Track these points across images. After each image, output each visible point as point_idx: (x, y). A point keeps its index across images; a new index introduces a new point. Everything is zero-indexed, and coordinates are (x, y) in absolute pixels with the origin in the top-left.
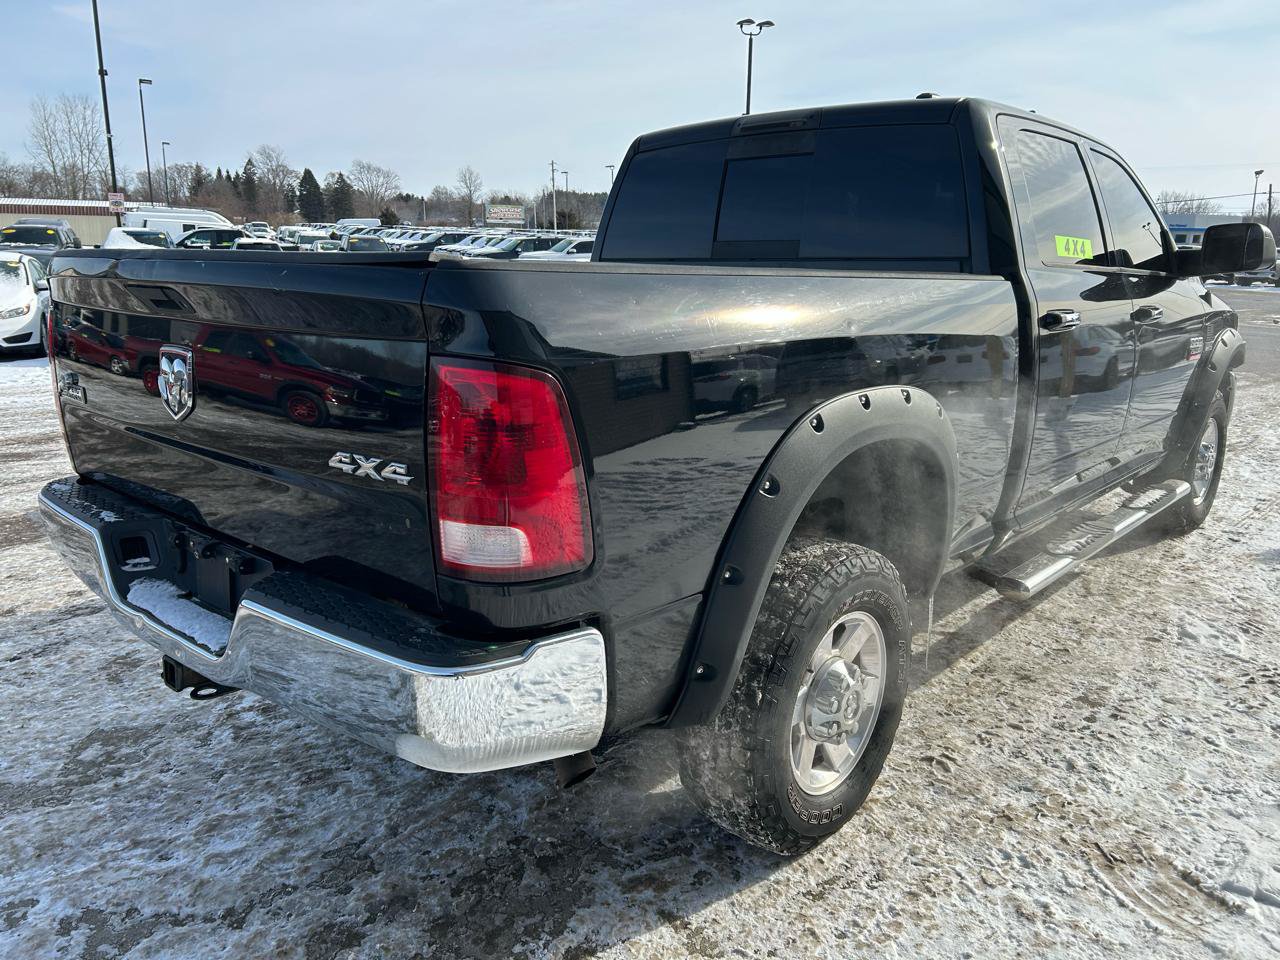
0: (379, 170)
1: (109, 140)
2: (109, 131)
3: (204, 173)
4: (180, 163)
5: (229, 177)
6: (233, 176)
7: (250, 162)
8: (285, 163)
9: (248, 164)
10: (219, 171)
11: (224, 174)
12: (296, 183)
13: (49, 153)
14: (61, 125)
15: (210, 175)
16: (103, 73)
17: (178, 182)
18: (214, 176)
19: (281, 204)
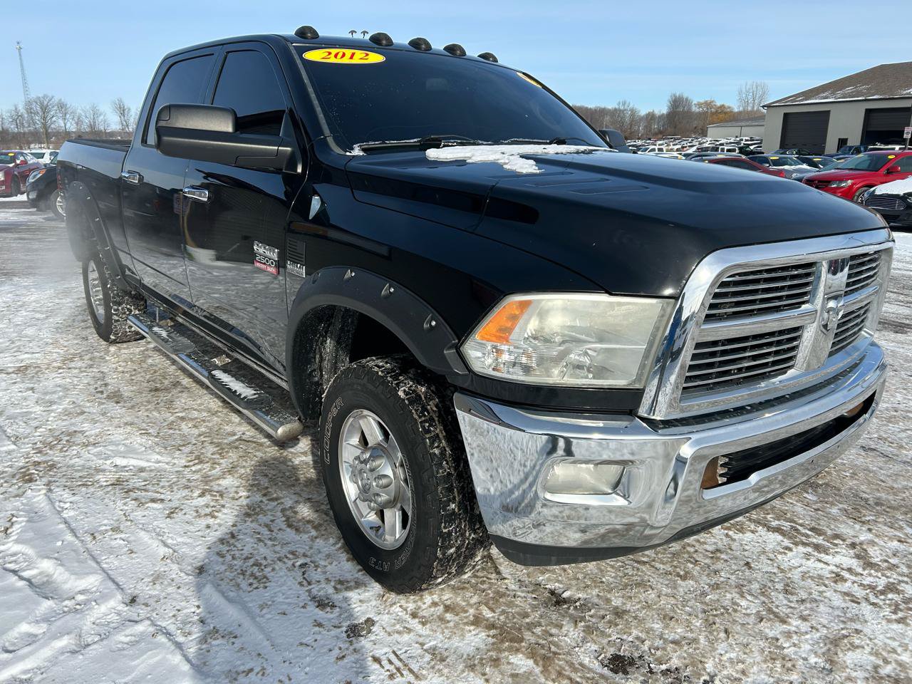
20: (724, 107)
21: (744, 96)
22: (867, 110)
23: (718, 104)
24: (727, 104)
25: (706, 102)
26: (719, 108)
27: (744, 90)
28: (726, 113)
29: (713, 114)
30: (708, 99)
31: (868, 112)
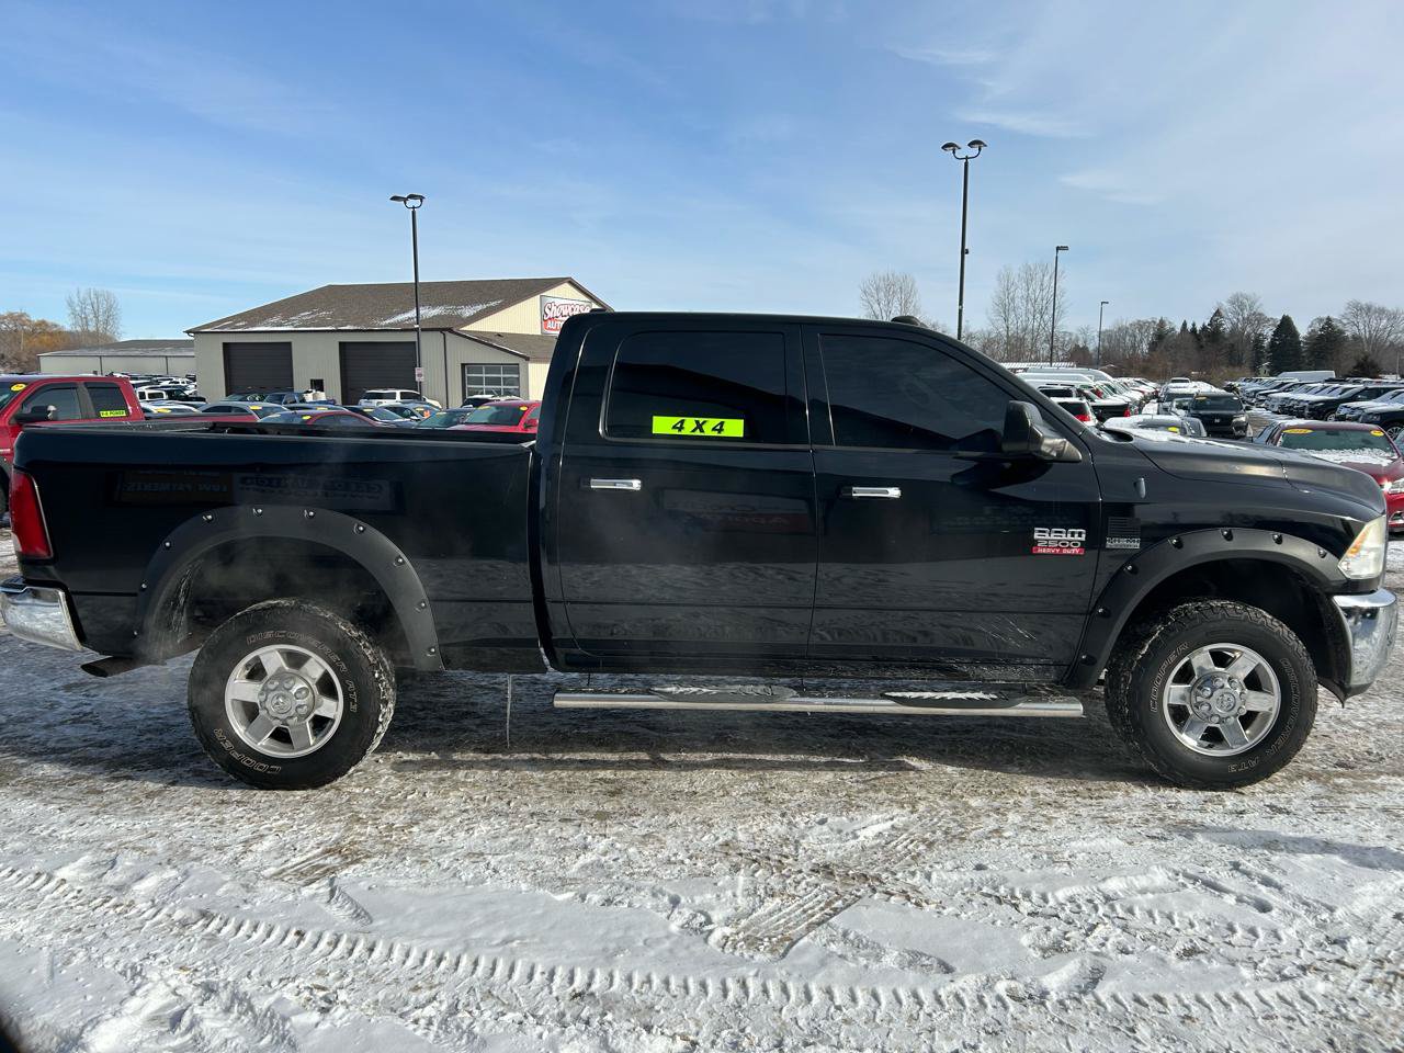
0: (1382, 311)
1: (960, 311)
2: (961, 304)
3: (1167, 327)
4: (1143, 319)
5: (1194, 330)
6: (1199, 327)
7: (1218, 313)
8: (1260, 311)
9: (1215, 315)
10: (1185, 324)
11: (1189, 327)
12: (1268, 332)
13: (1006, 320)
14: (1020, 293)
15: (1173, 329)
16: (964, 252)
17: (1138, 338)
18: (1178, 330)
19: (1248, 355)
20: (47, 325)
21: (78, 309)
22: (340, 343)
23: (35, 318)
24: (50, 320)
25: (11, 316)
26: (36, 325)
27: (76, 300)
28: (51, 334)
29: (28, 335)
30: (16, 310)
31: (342, 345)
